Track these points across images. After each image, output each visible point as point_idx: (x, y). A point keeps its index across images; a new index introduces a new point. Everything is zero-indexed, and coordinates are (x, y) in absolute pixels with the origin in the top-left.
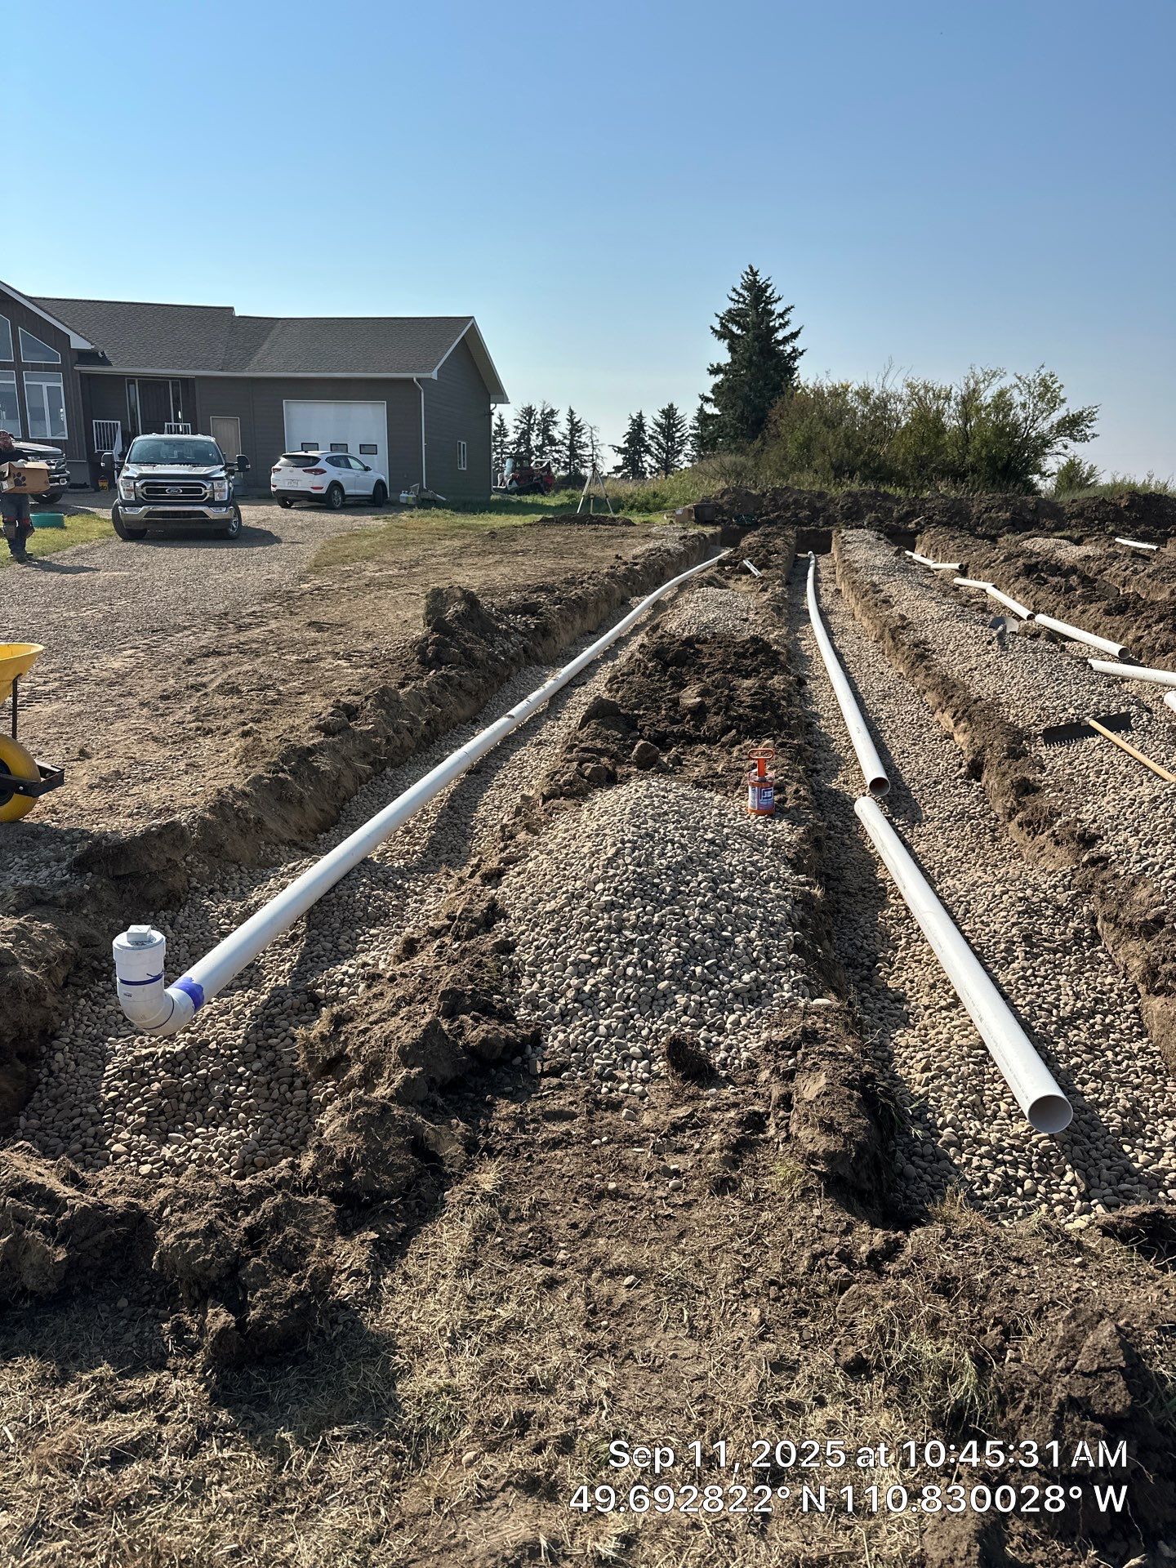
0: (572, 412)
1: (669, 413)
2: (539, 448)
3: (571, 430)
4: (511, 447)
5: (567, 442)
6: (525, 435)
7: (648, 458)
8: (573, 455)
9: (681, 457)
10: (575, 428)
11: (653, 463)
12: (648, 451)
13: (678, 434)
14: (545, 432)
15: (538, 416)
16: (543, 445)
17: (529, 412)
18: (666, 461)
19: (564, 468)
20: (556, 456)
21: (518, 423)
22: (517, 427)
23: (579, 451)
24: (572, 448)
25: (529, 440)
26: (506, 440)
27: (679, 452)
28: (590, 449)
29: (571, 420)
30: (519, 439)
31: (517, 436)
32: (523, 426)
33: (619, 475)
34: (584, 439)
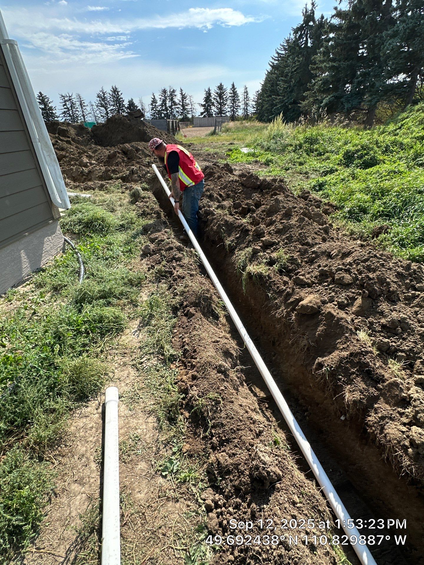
0: (182, 90)
1: (220, 87)
2: (170, 107)
3: (182, 98)
4: (159, 107)
5: (181, 103)
6: (164, 101)
7: (213, 108)
8: (184, 109)
9: (226, 106)
10: (184, 97)
11: (216, 110)
12: (213, 104)
13: (224, 97)
14: (172, 99)
15: (168, 93)
16: (172, 106)
17: (165, 91)
18: (220, 108)
19: (181, 115)
20: (177, 110)
21: (161, 97)
22: (160, 99)
23: (186, 107)
24: (183, 106)
25: (166, 104)
26: (157, 104)
27: (225, 104)
28: (190, 106)
29: (182, 94)
30: (162, 104)
31: (161, 102)
32: (163, 98)
33: (203, 116)
34: (187, 102)
